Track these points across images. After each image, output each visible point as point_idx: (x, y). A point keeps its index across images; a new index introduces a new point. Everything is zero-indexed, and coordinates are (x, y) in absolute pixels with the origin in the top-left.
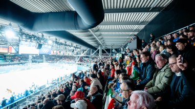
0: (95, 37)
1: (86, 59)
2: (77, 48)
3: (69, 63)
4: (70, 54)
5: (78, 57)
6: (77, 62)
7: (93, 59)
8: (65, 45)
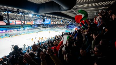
0: (75, 12)
1: (71, 26)
2: (65, 20)
3: (61, 28)
4: (61, 23)
5: (66, 25)
6: (66, 28)
7: (75, 25)
8: (58, 18)
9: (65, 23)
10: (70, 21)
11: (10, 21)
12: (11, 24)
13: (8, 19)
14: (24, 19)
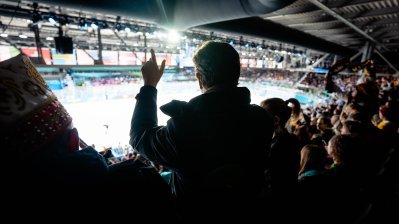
2: (296, 52)
3: (278, 85)
6: (298, 84)
8: (264, 47)
9: (298, 65)
10: (321, 56)
11: (105, 53)
12: (105, 63)
13: (100, 47)
14: (146, 46)
